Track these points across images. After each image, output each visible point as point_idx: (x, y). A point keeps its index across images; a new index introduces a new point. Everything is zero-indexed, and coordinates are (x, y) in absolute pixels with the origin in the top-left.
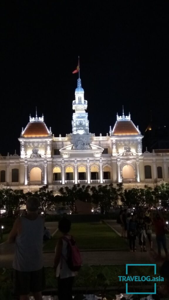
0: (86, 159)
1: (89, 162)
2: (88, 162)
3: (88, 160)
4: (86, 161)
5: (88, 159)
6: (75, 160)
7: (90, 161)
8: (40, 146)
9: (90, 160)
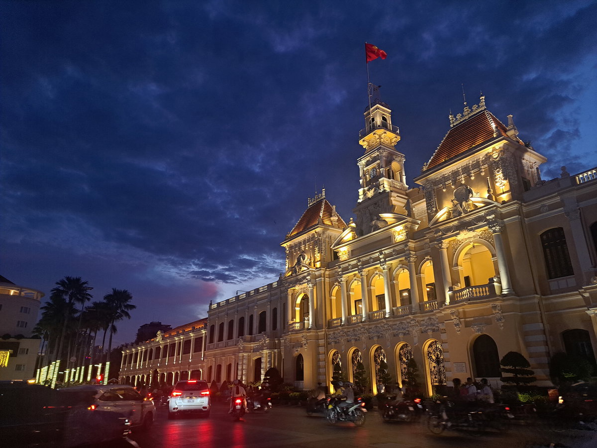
0: (377, 255)
1: (383, 260)
2: (381, 260)
3: (381, 257)
4: (378, 259)
5: (381, 254)
6: (359, 261)
7: (386, 256)
8: (307, 248)
9: (385, 254)
